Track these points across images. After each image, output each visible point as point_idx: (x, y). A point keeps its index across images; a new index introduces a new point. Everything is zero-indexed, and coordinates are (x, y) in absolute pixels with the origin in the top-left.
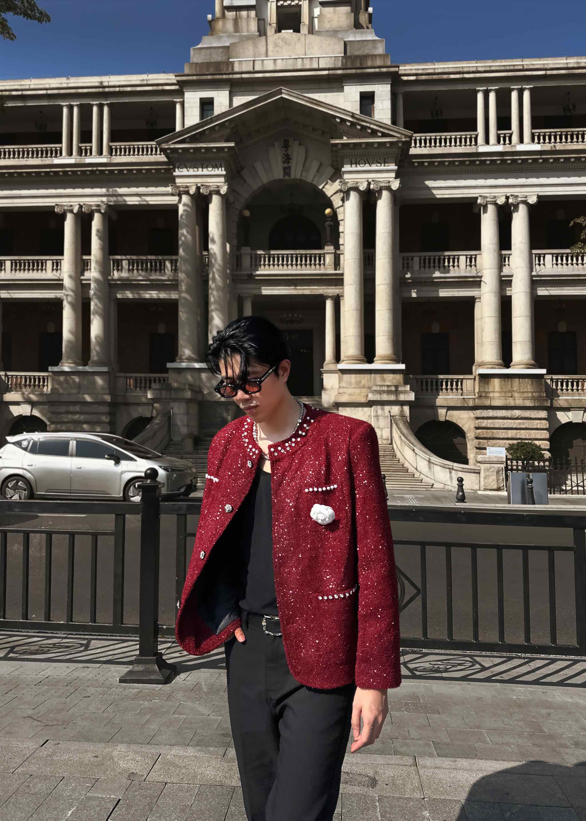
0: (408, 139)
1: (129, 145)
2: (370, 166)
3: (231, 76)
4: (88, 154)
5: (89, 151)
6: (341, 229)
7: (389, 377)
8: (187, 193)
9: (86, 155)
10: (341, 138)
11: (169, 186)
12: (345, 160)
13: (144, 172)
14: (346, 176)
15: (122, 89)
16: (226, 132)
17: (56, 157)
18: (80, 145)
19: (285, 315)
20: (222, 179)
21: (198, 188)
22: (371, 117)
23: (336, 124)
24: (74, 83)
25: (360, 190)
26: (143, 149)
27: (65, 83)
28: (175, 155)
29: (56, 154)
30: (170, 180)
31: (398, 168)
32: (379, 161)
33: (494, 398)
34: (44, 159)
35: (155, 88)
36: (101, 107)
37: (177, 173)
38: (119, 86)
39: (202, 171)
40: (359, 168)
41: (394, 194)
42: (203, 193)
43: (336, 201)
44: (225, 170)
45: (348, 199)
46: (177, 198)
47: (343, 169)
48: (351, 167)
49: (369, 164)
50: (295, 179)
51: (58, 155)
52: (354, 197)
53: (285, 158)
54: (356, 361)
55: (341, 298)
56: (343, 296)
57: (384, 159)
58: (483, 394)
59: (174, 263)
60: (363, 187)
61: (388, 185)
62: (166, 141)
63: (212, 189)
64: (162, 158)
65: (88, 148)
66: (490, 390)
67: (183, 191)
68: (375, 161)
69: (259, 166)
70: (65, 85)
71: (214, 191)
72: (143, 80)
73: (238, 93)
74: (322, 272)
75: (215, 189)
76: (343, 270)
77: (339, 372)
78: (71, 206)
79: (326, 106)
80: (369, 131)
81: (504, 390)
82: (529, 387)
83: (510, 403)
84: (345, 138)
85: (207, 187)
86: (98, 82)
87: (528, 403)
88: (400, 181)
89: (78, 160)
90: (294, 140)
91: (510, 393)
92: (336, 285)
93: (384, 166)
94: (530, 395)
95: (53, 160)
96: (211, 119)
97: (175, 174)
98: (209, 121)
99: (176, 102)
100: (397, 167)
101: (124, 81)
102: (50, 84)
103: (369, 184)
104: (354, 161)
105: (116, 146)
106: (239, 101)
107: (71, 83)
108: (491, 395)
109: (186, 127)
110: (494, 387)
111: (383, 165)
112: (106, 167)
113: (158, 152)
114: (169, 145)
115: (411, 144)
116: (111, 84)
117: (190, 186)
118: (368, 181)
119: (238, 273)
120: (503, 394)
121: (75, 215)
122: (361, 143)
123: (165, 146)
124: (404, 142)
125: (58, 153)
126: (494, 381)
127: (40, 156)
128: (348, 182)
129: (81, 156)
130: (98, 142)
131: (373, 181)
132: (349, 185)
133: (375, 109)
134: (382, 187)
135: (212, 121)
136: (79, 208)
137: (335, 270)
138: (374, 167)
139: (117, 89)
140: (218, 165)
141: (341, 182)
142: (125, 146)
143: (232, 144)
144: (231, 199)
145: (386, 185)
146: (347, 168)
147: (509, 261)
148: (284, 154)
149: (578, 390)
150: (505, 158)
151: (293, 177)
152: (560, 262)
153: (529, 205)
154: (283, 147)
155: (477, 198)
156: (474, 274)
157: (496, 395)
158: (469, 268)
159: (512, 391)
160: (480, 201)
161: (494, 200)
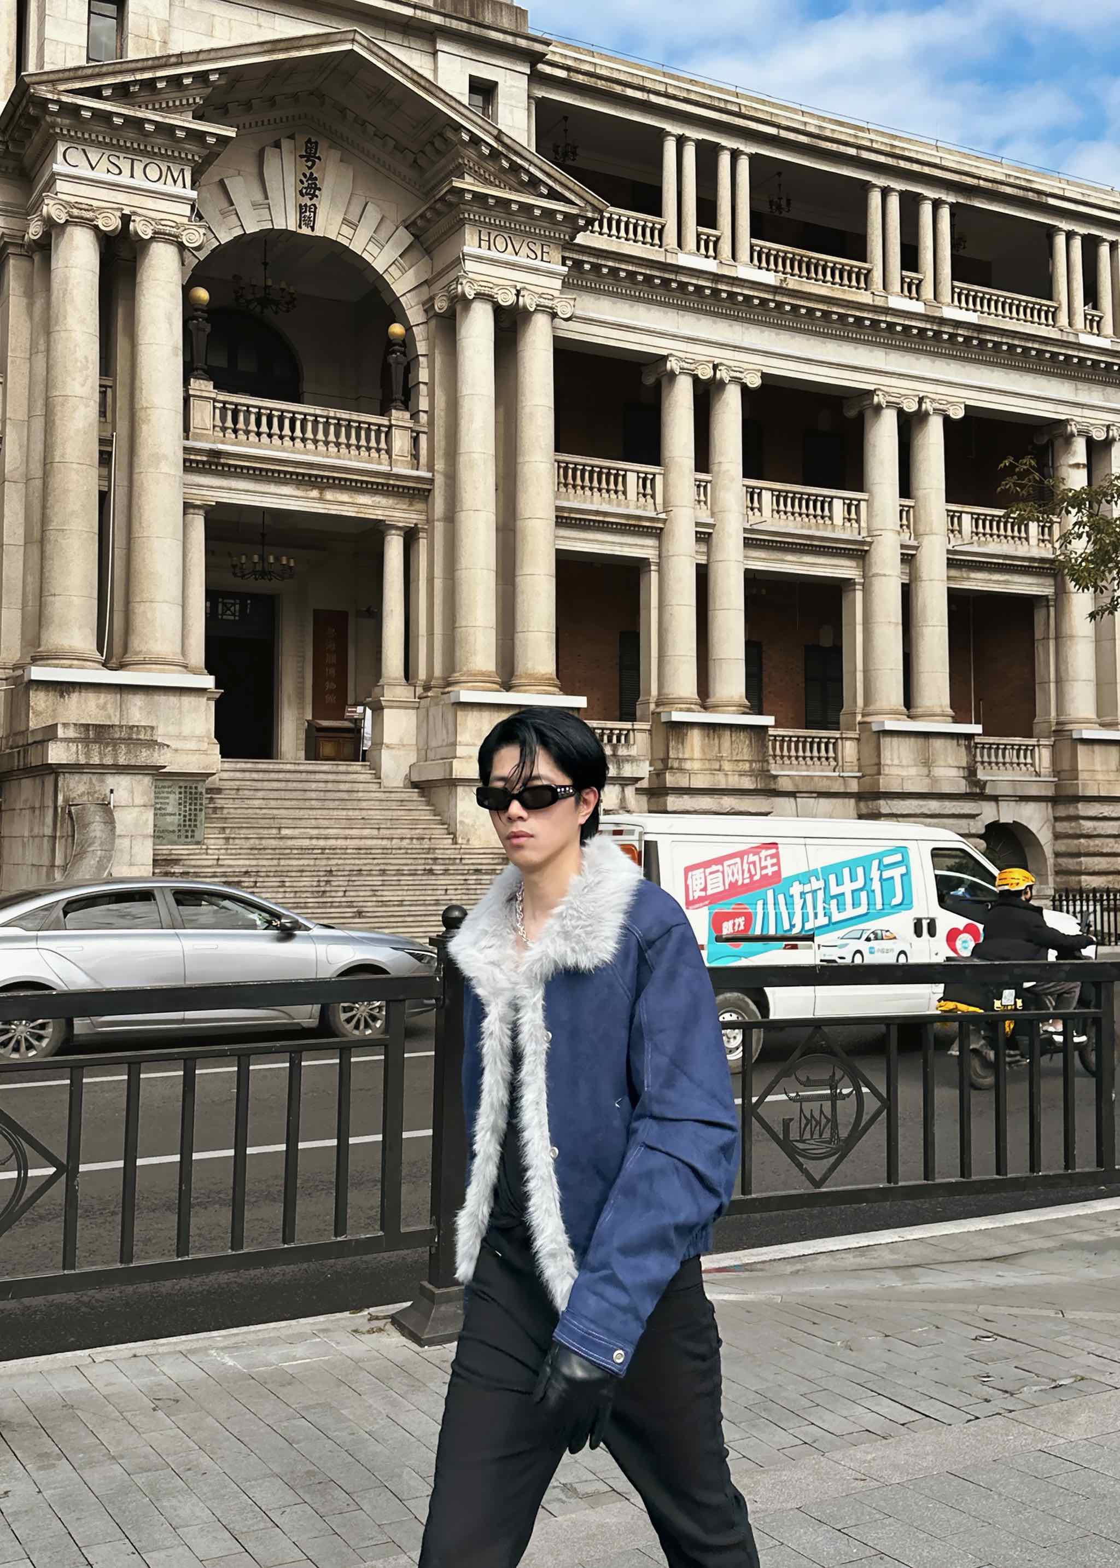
6: (423, 375)
8: (90, 224)
14: (470, 266)
16: (202, 94)
20: (186, 210)
21: (125, 219)
25: (498, 305)
28: (63, 121)
33: (690, 773)
37: (62, 164)
42: (134, 233)
44: (192, 187)
47: (464, 249)
48: (480, 246)
50: (324, 238)
52: (482, 315)
53: (305, 184)
58: (676, 765)
60: (505, 298)
63: (160, 227)
66: (686, 756)
75: (168, 229)
81: (707, 757)
82: (745, 750)
83: (719, 781)
85: (149, 220)
87: (747, 783)
90: (331, 147)
91: (713, 763)
92: (417, 503)
94: (746, 766)
96: (180, 55)
97: (55, 168)
103: (519, 294)
104: (484, 233)
108: (688, 765)
110: (692, 750)
111: (539, 255)
117: (98, 207)
120: (707, 765)
123: (45, 92)
126: (692, 737)
131: (524, 289)
132: (477, 288)
134: (539, 305)
135: (180, 61)
137: (412, 467)
143: (229, 132)
145: (545, 302)
147: (705, 495)
148: (305, 175)
149: (804, 758)
150: (719, 287)
151: (319, 232)
152: (782, 507)
153: (745, 389)
154: (301, 156)
155: (664, 358)
156: (653, 514)
157: (696, 765)
158: (642, 499)
159: (720, 759)
160: (672, 364)
161: (692, 367)
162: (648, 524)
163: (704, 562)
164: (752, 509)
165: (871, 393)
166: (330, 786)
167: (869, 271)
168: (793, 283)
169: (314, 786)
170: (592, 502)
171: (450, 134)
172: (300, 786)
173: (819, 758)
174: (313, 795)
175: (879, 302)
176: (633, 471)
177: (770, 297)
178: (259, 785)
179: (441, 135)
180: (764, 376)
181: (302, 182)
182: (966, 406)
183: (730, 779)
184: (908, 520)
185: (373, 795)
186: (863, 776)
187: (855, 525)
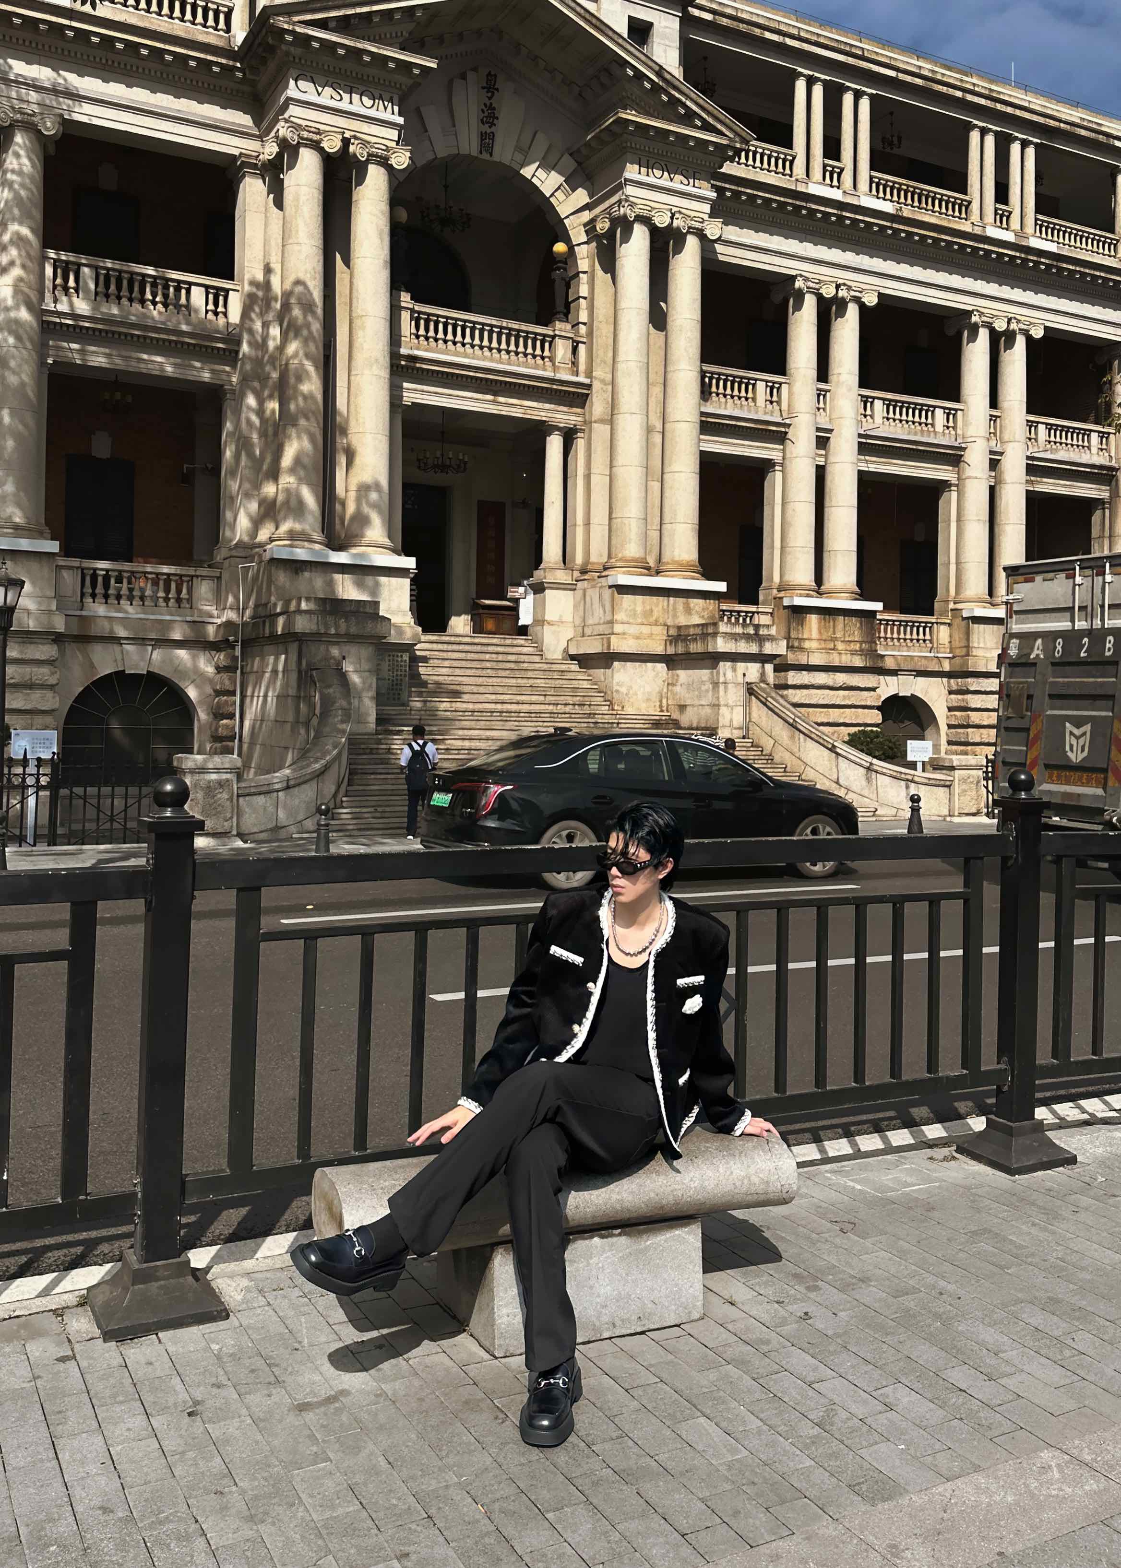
6: (583, 291)
7: (697, 604)
8: (316, 146)
12: (633, 155)
14: (630, 190)
20: (397, 135)
21: (344, 142)
23: (623, 78)
25: (655, 226)
28: (296, 51)
31: (717, 197)
33: (808, 652)
37: (293, 92)
39: (351, 102)
40: (654, 179)
41: (706, 249)
42: (353, 155)
43: (576, 231)
44: (401, 114)
47: (625, 175)
48: (640, 172)
49: (670, 173)
50: (500, 163)
52: (641, 238)
53: (486, 113)
57: (693, 173)
58: (796, 644)
60: (661, 220)
63: (373, 150)
66: (805, 636)
67: (307, 139)
71: (377, 156)
74: (549, 374)
75: (379, 152)
81: (824, 637)
82: (857, 632)
83: (832, 659)
85: (365, 143)
87: (859, 662)
90: (508, 80)
91: (829, 643)
93: (694, 186)
94: (857, 647)
97: (287, 93)
100: (713, 194)
103: (673, 217)
104: (644, 161)
108: (807, 645)
110: (810, 631)
111: (692, 182)
117: (325, 131)
118: (671, 211)
120: (824, 645)
123: (283, 22)
126: (811, 620)
132: (635, 211)
134: (691, 227)
137: (574, 374)
140: (385, 96)
143: (432, 64)
145: (696, 225)
146: (632, 172)
147: (825, 403)
148: (485, 105)
149: (905, 640)
150: (844, 214)
151: (496, 158)
152: (891, 415)
153: (862, 307)
154: (483, 88)
155: (793, 278)
156: (779, 420)
157: (814, 645)
158: (769, 407)
159: (834, 640)
160: (799, 284)
161: (817, 286)
162: (774, 428)
163: (822, 464)
164: (865, 416)
165: (969, 313)
166: (500, 658)
167: (970, 203)
168: (907, 212)
169: (488, 657)
170: (726, 408)
171: (616, 70)
172: (476, 656)
173: (918, 640)
174: (488, 665)
175: (978, 231)
176: (762, 381)
177: (889, 224)
178: (445, 655)
179: (607, 70)
180: (881, 295)
181: (483, 111)
182: (1046, 328)
183: (844, 657)
184: (995, 428)
185: (537, 666)
186: (954, 657)
187: (953, 432)
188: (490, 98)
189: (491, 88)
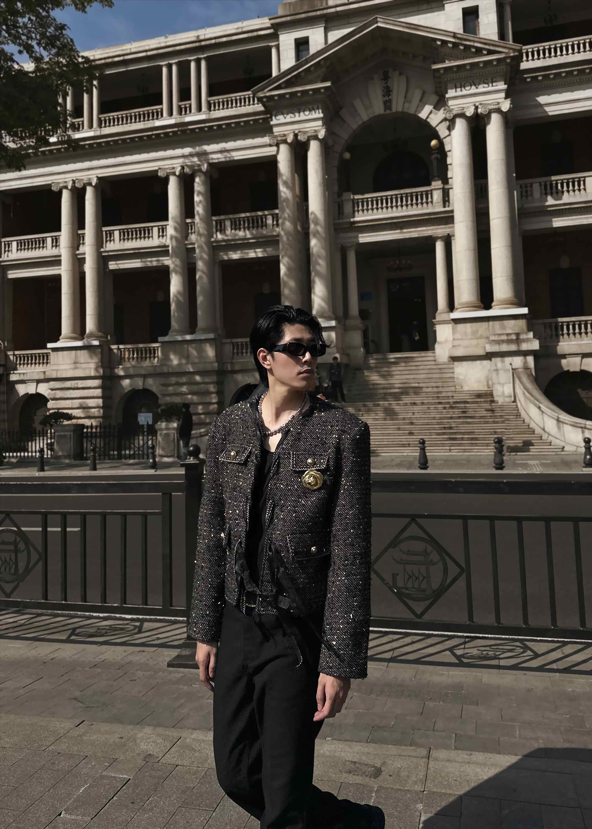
0: (516, 54)
1: (227, 98)
2: (477, 88)
3: (325, 11)
4: (188, 112)
5: (188, 109)
6: (449, 161)
8: (285, 142)
9: (186, 114)
10: (443, 62)
11: (265, 136)
12: (449, 85)
13: (242, 124)
14: (451, 103)
15: (218, 41)
16: (322, 71)
17: (157, 119)
18: (180, 104)
19: (392, 263)
20: (320, 123)
21: (296, 135)
22: (476, 35)
23: (437, 48)
24: (172, 41)
25: (467, 116)
26: (240, 100)
27: (163, 42)
28: (271, 103)
29: (157, 116)
30: (267, 129)
31: (508, 87)
32: (485, 81)
34: (146, 122)
35: (250, 35)
36: (198, 62)
37: (274, 122)
38: (215, 38)
39: (299, 116)
40: (465, 92)
41: (506, 116)
42: (301, 141)
43: (442, 131)
44: (322, 112)
45: (453, 128)
46: (275, 148)
47: (447, 96)
48: (456, 91)
49: (475, 85)
50: (397, 112)
51: (160, 116)
52: (460, 125)
53: (385, 91)
54: (471, 309)
55: (452, 238)
56: (454, 236)
57: (492, 79)
59: (276, 217)
60: (470, 112)
61: (497, 107)
62: (262, 89)
63: (310, 134)
64: (259, 107)
65: (187, 106)
67: (280, 140)
68: (482, 82)
69: (358, 103)
70: (163, 45)
71: (311, 136)
72: (238, 28)
73: (333, 28)
74: (430, 210)
75: (313, 134)
76: (453, 207)
77: (452, 322)
78: (173, 168)
79: (425, 29)
80: (473, 50)
84: (447, 62)
85: (305, 133)
86: (195, 36)
88: (511, 101)
89: (178, 119)
90: (394, 70)
92: (446, 224)
93: (492, 86)
95: (154, 123)
96: (306, 60)
97: (272, 123)
98: (303, 63)
99: (272, 46)
100: (506, 86)
101: (220, 31)
102: (149, 45)
103: (477, 108)
105: (214, 100)
106: (335, 35)
107: (168, 41)
109: (282, 71)
111: (490, 85)
112: (205, 123)
113: (256, 102)
114: (265, 93)
115: (522, 58)
116: (207, 36)
117: (287, 134)
118: (475, 105)
119: (340, 221)
121: (178, 177)
122: (465, 65)
123: (261, 95)
124: (512, 58)
125: (159, 114)
127: (142, 119)
128: (453, 109)
129: (181, 114)
130: (197, 99)
131: (481, 104)
132: (455, 112)
133: (480, 24)
134: (491, 110)
135: (307, 62)
136: (181, 170)
137: (444, 207)
138: (482, 89)
139: (213, 41)
140: (315, 107)
141: (445, 110)
142: (223, 99)
143: (328, 84)
144: (330, 143)
145: (495, 107)
146: (451, 93)
148: (384, 87)
151: (394, 110)
154: (382, 79)
176: (589, 177)
181: (383, 91)
188: (386, 83)
189: (386, 78)
